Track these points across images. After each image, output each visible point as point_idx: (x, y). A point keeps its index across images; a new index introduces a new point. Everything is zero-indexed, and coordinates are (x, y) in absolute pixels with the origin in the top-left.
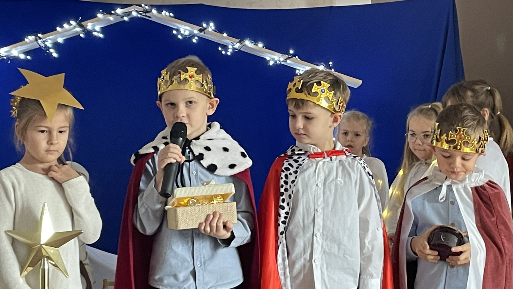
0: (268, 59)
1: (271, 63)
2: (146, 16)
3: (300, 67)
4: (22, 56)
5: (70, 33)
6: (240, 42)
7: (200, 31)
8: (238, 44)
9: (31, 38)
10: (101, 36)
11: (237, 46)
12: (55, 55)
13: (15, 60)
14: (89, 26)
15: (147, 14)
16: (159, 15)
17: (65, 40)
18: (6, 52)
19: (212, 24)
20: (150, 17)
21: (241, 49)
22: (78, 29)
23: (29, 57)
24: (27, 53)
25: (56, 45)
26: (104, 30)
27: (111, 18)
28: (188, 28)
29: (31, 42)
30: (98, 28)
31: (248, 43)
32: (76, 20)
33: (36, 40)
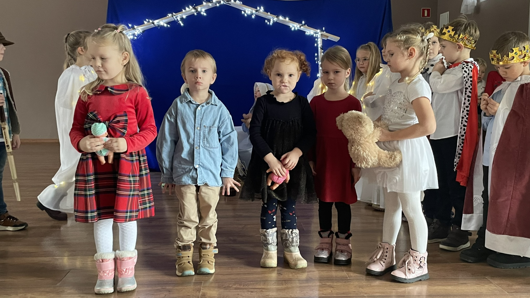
0: (291, 26)
1: (293, 29)
2: (228, 3)
3: (308, 30)
4: (165, 25)
5: (189, 13)
6: (277, 17)
7: (257, 11)
8: (276, 18)
9: (170, 15)
10: (205, 14)
11: (275, 19)
12: (182, 24)
13: (162, 27)
14: (199, 8)
15: (229, 2)
16: (235, 3)
17: (187, 17)
18: (158, 22)
19: (262, 8)
20: (230, 4)
21: (278, 21)
22: (193, 11)
23: (169, 26)
24: (168, 23)
25: (182, 19)
26: (206, 11)
27: (210, 4)
28: (250, 10)
29: (169, 17)
30: (203, 10)
31: (281, 18)
32: (192, 6)
33: (173, 16)
